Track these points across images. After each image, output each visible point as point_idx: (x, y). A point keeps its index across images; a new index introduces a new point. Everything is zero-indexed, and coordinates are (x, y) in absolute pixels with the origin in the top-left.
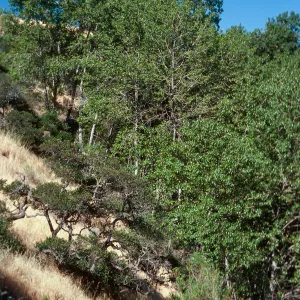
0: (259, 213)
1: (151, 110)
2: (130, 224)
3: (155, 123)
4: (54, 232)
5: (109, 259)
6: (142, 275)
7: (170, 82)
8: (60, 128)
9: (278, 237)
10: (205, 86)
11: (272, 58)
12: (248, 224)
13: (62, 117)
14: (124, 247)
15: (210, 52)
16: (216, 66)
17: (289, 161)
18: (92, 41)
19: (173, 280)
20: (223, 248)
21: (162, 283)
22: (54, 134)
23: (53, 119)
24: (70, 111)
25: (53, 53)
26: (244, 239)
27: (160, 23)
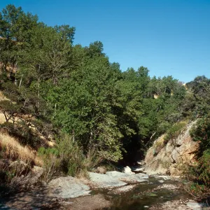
0: (87, 114)
1: (45, 74)
2: (38, 117)
3: (47, 79)
4: (7, 120)
5: (30, 131)
6: (42, 137)
7: (53, 63)
8: (8, 79)
9: (93, 123)
10: (66, 66)
11: (91, 57)
12: (83, 119)
13: (9, 75)
14: (36, 126)
15: (69, 53)
16: (71, 59)
17: (98, 96)
18: (22, 46)
19: (54, 139)
20: (72, 127)
21: (50, 140)
22: (5, 82)
23: (5, 76)
24: (12, 73)
25: (5, 49)
26: (81, 124)
27: (50, 41)
